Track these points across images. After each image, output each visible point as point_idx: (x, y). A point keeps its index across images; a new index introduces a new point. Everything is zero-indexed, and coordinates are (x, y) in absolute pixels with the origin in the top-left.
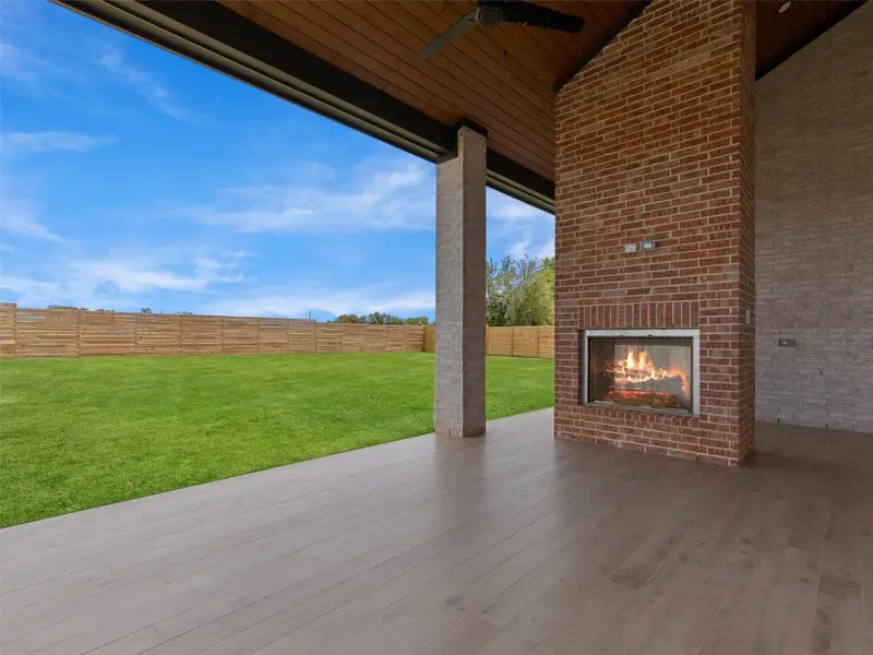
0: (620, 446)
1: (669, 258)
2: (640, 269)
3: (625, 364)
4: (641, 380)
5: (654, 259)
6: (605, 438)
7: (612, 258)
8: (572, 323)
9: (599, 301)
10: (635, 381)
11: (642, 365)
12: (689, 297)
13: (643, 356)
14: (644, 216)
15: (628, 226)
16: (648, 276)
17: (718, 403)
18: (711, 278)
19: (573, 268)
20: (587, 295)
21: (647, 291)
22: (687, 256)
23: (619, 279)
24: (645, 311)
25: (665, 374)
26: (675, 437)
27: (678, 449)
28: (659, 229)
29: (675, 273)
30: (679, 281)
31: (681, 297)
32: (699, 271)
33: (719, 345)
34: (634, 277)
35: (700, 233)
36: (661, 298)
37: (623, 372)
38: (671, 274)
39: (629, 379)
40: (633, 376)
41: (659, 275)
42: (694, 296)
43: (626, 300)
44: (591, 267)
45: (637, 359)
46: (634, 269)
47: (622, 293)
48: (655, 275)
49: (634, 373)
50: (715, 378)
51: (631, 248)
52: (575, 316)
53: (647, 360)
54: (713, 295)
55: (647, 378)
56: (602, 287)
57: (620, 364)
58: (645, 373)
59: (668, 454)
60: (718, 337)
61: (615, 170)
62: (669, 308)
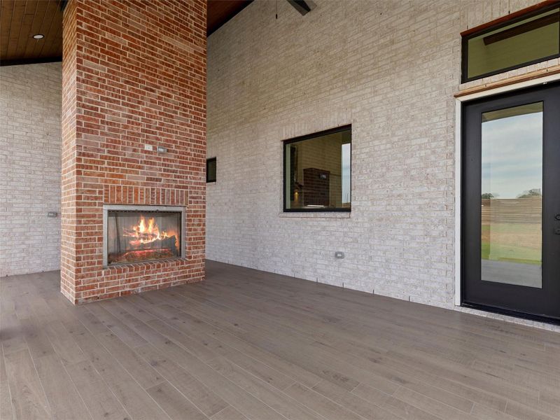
0: (140, 291)
1: (173, 161)
2: (155, 164)
3: (138, 229)
4: (150, 241)
5: (164, 160)
6: (128, 289)
7: (134, 150)
8: (96, 198)
9: (123, 182)
10: (146, 242)
11: (150, 230)
12: (184, 187)
13: (151, 222)
14: (157, 128)
15: (146, 131)
16: (160, 170)
17: (196, 248)
18: (194, 178)
19: (99, 150)
20: (113, 176)
21: (160, 180)
22: (183, 163)
23: (140, 167)
24: (158, 193)
25: (165, 235)
26: (175, 274)
27: (177, 280)
28: (167, 140)
29: (176, 172)
30: (178, 177)
31: (179, 187)
32: (188, 173)
33: (197, 216)
34: (151, 168)
35: (189, 151)
36: (169, 186)
37: (137, 236)
38: (174, 171)
39: (142, 241)
40: (144, 239)
41: (168, 171)
42: (186, 187)
43: (145, 184)
44: (117, 153)
45: (147, 225)
46: (151, 163)
47: (142, 179)
48: (165, 170)
49: (145, 236)
50: (196, 234)
51: (148, 147)
52: (100, 192)
53: (154, 225)
54: (195, 188)
55: (154, 239)
56: (126, 171)
57: (135, 229)
58: (153, 235)
59: (172, 285)
60: (197, 211)
61: (137, 85)
62: (173, 193)
